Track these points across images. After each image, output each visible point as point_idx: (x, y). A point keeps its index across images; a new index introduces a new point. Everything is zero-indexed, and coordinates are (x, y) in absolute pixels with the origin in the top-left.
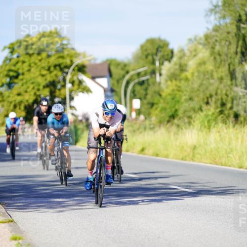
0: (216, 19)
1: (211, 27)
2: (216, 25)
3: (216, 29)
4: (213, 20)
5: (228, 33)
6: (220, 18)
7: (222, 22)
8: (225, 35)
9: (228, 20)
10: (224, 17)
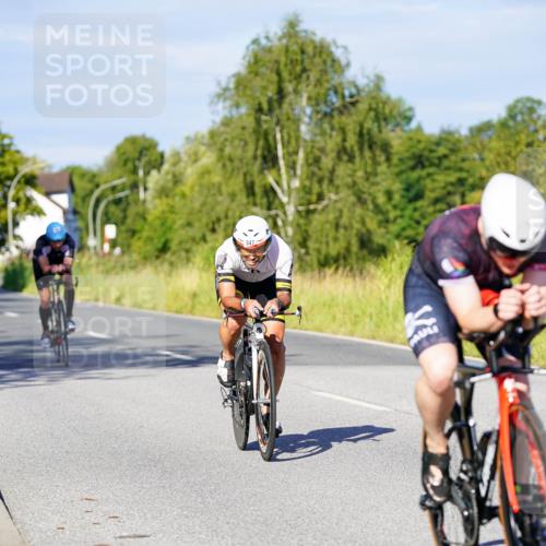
0: (224, 108)
1: (218, 119)
2: (226, 118)
3: (226, 122)
4: (222, 110)
5: (244, 128)
6: (231, 106)
7: (234, 112)
8: (239, 131)
9: (243, 110)
10: (237, 106)
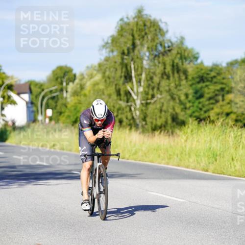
0: (106, 52)
1: (103, 58)
2: (106, 57)
3: (107, 59)
4: (105, 53)
5: (115, 62)
6: (110, 51)
7: (111, 54)
8: (113, 64)
9: (115, 53)
10: (112, 51)
